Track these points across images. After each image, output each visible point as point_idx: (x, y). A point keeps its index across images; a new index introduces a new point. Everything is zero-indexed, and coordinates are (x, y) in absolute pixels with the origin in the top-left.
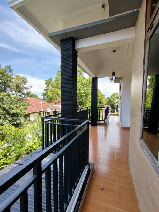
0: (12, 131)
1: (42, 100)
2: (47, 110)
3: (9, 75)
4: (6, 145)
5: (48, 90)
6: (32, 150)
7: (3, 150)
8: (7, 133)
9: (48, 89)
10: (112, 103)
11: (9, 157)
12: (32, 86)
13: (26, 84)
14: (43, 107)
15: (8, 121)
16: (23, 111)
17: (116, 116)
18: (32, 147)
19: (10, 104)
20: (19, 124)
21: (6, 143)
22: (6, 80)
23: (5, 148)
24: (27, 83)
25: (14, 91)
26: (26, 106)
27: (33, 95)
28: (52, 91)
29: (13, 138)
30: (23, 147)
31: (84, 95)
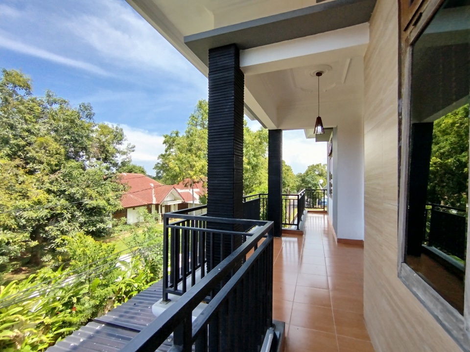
0: (87, 246)
1: (154, 178)
2: (165, 200)
3: (87, 125)
4: (72, 280)
5: (170, 157)
6: (129, 292)
7: (64, 292)
8: (75, 252)
9: (169, 155)
10: (310, 185)
11: (78, 308)
12: (134, 147)
13: (121, 144)
14: (156, 193)
15: (78, 225)
16: (112, 201)
17: (322, 215)
18: (129, 285)
19: (84, 187)
20: (101, 232)
21: (71, 274)
22: (79, 135)
23: (70, 287)
24: (123, 142)
25: (95, 159)
26: (120, 193)
27: (134, 167)
28: (179, 159)
29: (88, 262)
30: (111, 285)
31: (248, 167)
